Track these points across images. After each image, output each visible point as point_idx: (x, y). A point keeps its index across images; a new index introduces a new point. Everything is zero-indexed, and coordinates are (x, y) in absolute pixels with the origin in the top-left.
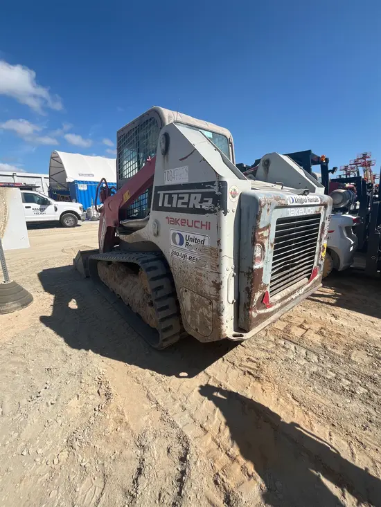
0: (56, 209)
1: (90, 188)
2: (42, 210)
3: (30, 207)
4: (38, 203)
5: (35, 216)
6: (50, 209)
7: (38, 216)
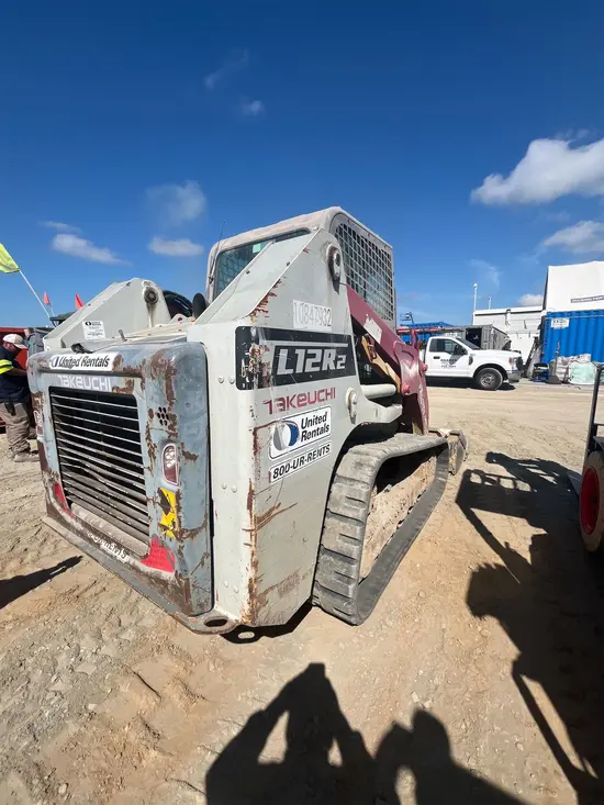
0: (471, 361)
1: (575, 322)
2: (452, 361)
3: (438, 358)
4: (449, 353)
5: (442, 369)
6: (464, 360)
7: (446, 370)
